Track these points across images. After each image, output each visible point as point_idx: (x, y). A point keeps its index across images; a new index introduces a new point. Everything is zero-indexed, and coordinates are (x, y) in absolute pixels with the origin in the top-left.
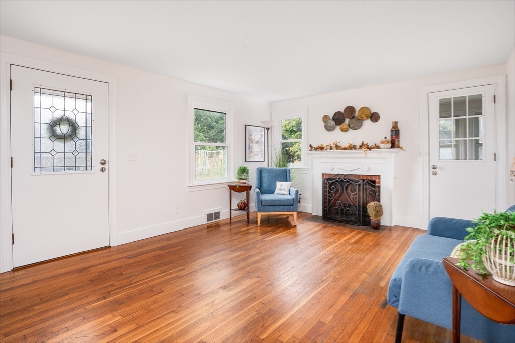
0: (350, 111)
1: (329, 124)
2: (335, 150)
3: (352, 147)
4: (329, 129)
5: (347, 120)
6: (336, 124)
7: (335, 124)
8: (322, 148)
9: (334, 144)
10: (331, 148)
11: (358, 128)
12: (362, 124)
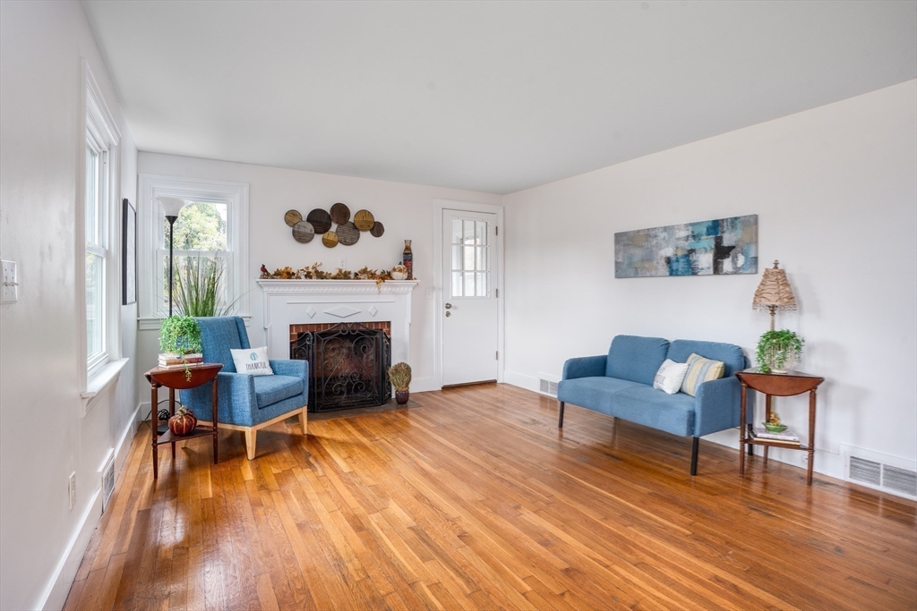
0: (341, 211)
1: (302, 230)
2: (315, 280)
3: (344, 276)
4: (301, 238)
5: (334, 227)
6: (317, 232)
7: (313, 232)
8: (290, 275)
9: (313, 268)
10: (308, 276)
11: (352, 244)
12: (358, 238)
